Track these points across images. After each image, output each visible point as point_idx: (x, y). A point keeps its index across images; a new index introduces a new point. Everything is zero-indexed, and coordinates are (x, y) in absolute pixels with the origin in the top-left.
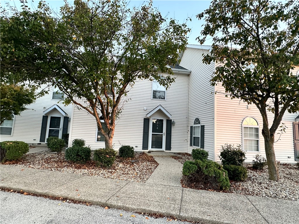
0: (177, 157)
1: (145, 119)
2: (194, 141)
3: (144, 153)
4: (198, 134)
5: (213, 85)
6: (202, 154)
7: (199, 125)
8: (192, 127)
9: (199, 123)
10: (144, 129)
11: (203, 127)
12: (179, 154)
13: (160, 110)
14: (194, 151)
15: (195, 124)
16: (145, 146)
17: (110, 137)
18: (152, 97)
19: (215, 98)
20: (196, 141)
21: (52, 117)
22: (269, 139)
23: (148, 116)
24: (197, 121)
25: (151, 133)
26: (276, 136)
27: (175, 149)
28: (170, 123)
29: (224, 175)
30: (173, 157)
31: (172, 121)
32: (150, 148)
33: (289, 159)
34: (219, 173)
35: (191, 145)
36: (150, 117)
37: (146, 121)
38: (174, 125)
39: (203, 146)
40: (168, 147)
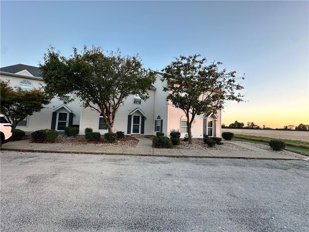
0: (148, 137)
1: (129, 116)
2: (157, 128)
3: (128, 136)
4: (159, 125)
5: (167, 101)
6: (161, 134)
7: (160, 120)
8: (156, 121)
9: (160, 119)
10: (128, 122)
11: (162, 121)
12: (149, 136)
13: (138, 110)
14: (157, 133)
15: (158, 119)
16: (129, 132)
17: (112, 127)
18: (133, 102)
19: (169, 107)
20: (158, 128)
21: (60, 113)
22: (189, 126)
23: (131, 114)
24: (159, 117)
25: (132, 124)
26: (192, 125)
27: (146, 134)
28: (144, 118)
29: (170, 142)
30: (145, 137)
31: (145, 117)
32: (132, 133)
33: (201, 136)
34: (168, 141)
35: (155, 131)
36: (132, 114)
37: (130, 117)
38: (146, 119)
39: (161, 131)
40: (142, 132)
